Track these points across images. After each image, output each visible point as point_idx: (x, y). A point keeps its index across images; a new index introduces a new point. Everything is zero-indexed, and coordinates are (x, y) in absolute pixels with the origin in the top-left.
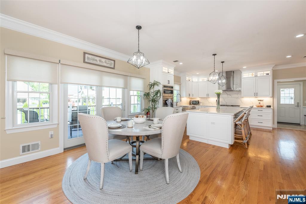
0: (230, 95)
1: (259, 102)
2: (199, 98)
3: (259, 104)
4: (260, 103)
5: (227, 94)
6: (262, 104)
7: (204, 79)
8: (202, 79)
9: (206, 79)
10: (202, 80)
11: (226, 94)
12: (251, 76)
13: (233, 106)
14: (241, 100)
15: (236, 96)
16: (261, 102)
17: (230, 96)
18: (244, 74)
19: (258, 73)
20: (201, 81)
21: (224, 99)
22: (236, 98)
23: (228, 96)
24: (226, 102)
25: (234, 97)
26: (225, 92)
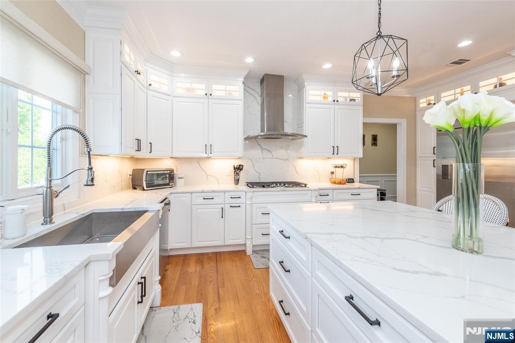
0: (269, 151)
2: (172, 161)
5: (262, 149)
7: (195, 86)
8: (188, 85)
9: (200, 89)
10: (188, 90)
11: (259, 146)
13: (263, 185)
17: (269, 155)
21: (253, 163)
22: (283, 160)
23: (262, 153)
24: (259, 173)
25: (277, 158)
26: (255, 142)
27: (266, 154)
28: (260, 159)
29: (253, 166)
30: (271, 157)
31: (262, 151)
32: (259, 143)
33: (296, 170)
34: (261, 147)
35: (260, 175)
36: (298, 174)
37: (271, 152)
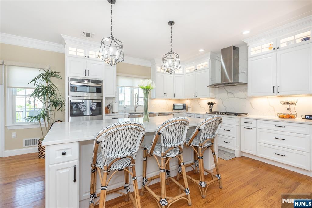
0: (231, 93)
1: (288, 106)
3: (287, 112)
4: (288, 109)
5: (228, 92)
6: (293, 112)
8: (189, 68)
11: (226, 91)
12: (268, 50)
14: (251, 103)
15: (241, 94)
16: (292, 107)
17: (232, 96)
18: (252, 49)
19: (282, 41)
20: (188, 71)
21: (222, 101)
22: (241, 98)
23: (228, 95)
24: (226, 107)
25: (237, 98)
26: (224, 89)
27: (231, 96)
28: (226, 98)
29: (223, 103)
30: (234, 97)
31: (227, 94)
32: (226, 89)
33: (252, 106)
34: (227, 91)
35: (226, 108)
36: (254, 109)
37: (233, 94)
